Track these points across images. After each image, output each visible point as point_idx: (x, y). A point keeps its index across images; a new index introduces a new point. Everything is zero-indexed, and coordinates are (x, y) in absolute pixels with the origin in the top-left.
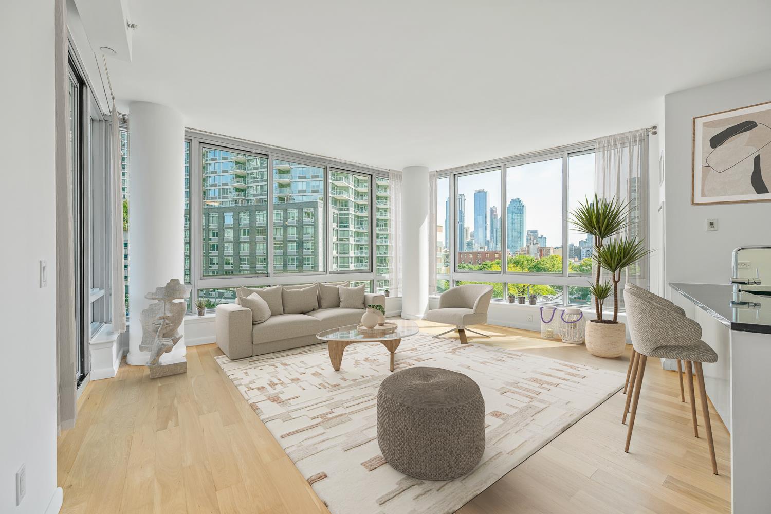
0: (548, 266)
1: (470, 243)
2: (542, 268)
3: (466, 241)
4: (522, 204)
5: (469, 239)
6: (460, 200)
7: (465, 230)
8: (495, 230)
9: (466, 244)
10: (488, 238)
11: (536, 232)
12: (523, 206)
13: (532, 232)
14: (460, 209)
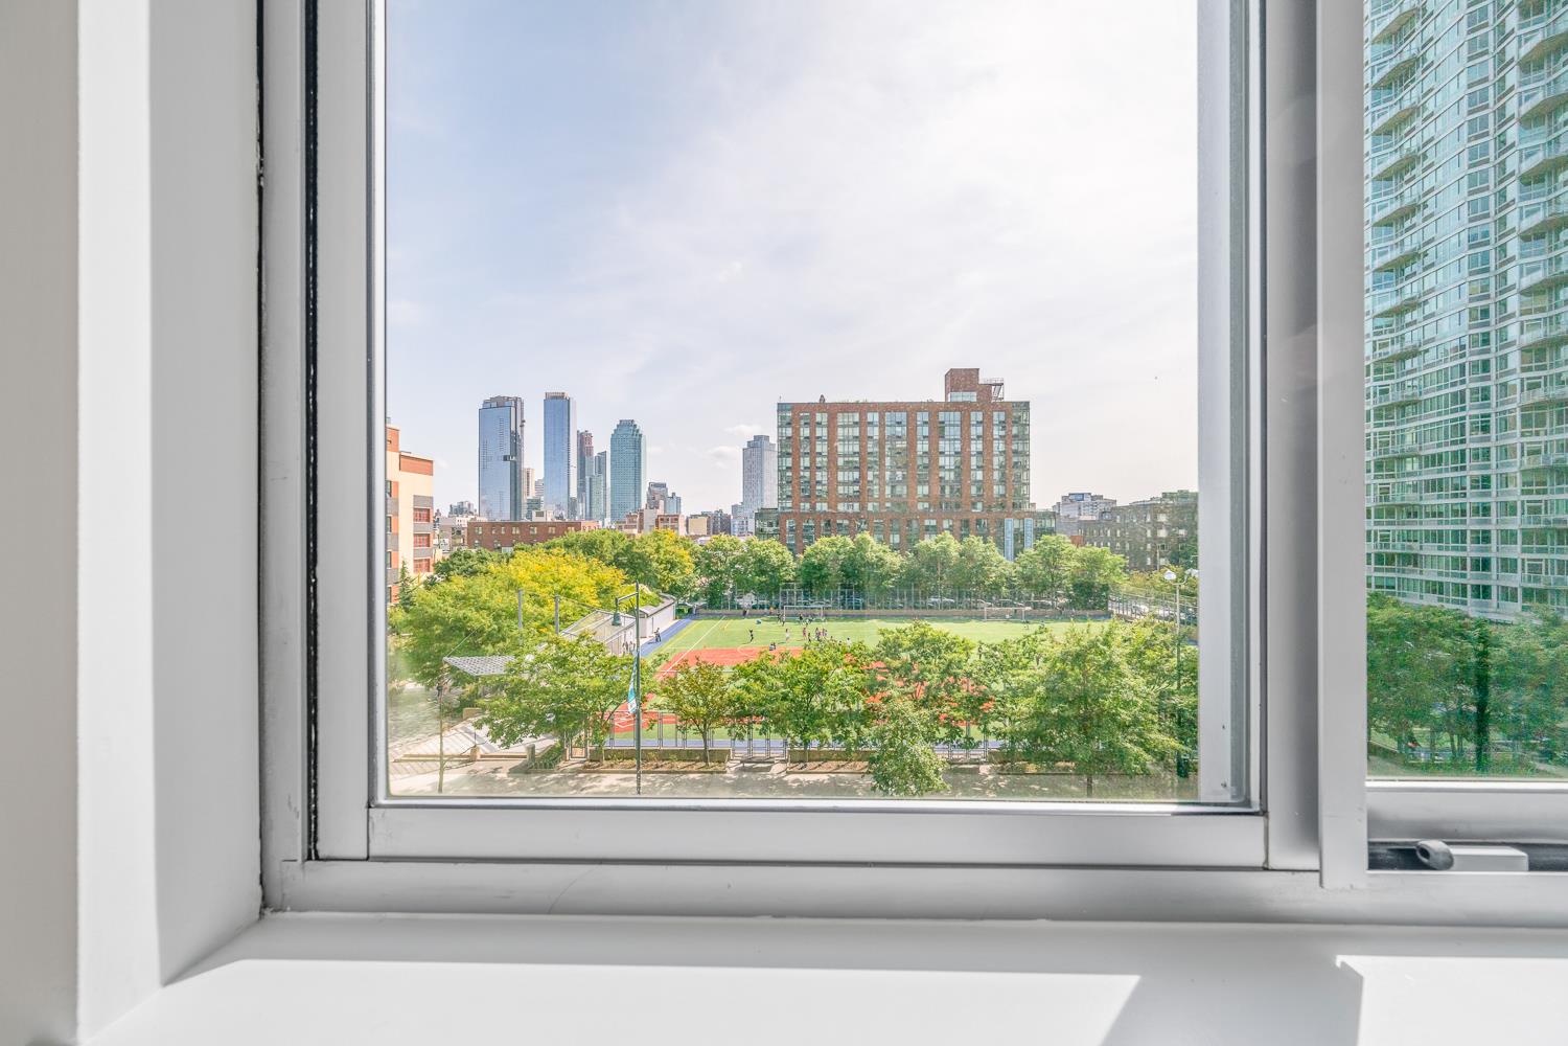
0: (648, 549)
1: (535, 504)
2: (638, 554)
3: (525, 499)
4: (638, 431)
5: (533, 494)
6: (513, 409)
7: (524, 476)
8: (587, 478)
9: (526, 506)
10: (574, 493)
11: (664, 486)
12: (640, 435)
13: (656, 485)
14: (513, 428)
